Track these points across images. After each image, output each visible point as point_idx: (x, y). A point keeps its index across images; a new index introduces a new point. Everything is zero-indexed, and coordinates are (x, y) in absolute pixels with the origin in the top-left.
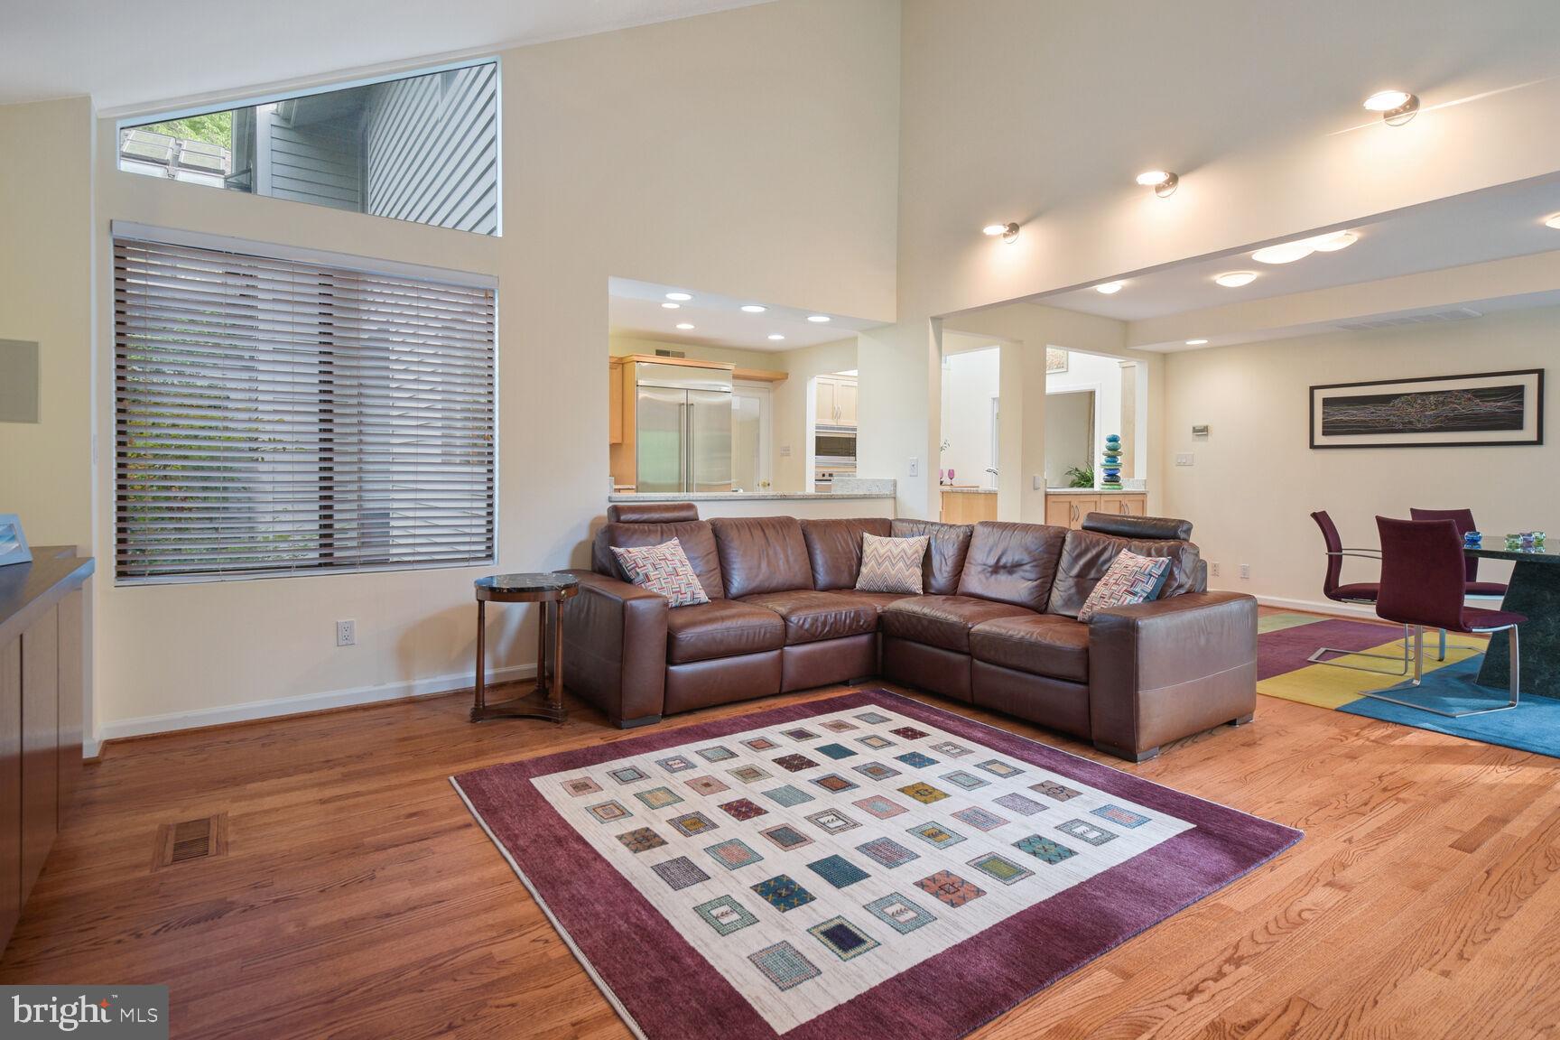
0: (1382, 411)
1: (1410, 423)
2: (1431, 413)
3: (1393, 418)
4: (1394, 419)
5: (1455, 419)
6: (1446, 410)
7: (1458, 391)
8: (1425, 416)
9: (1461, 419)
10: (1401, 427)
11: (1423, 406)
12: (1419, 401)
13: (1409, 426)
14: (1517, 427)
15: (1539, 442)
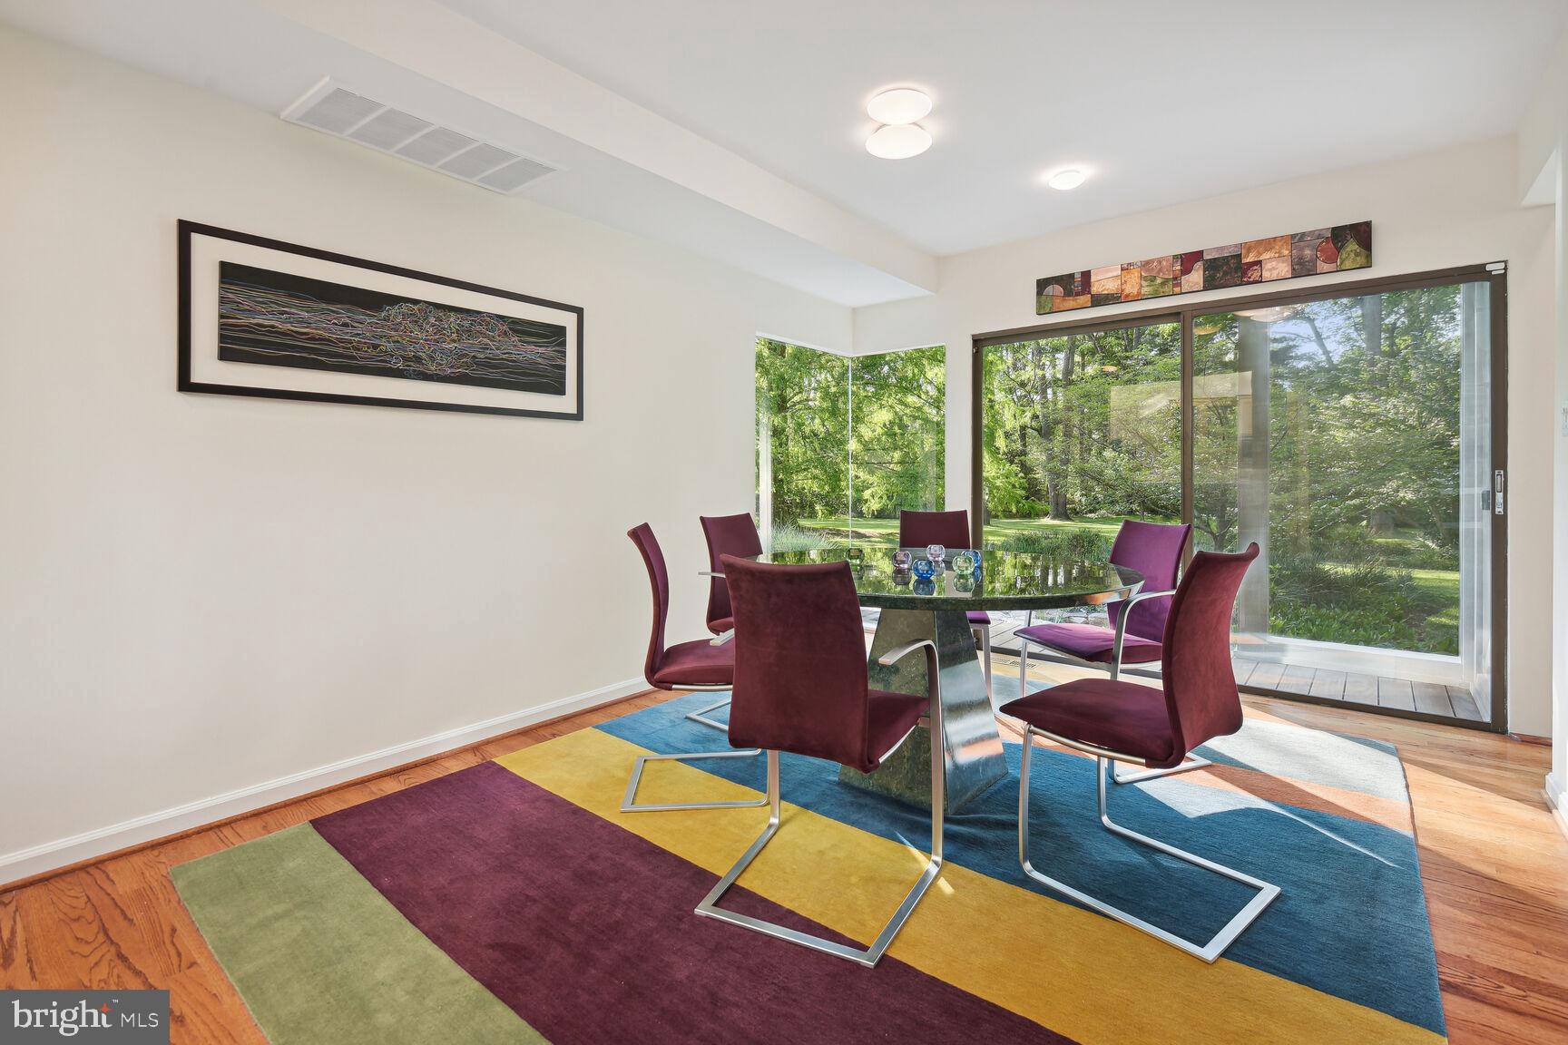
0: (364, 325)
1: (418, 359)
2: (453, 345)
3: (386, 345)
4: (390, 346)
5: (488, 364)
6: (471, 345)
7: (490, 315)
8: (443, 351)
9: (495, 367)
10: (400, 365)
11: (439, 331)
12: (432, 320)
13: (415, 366)
14: (560, 390)
15: (579, 416)
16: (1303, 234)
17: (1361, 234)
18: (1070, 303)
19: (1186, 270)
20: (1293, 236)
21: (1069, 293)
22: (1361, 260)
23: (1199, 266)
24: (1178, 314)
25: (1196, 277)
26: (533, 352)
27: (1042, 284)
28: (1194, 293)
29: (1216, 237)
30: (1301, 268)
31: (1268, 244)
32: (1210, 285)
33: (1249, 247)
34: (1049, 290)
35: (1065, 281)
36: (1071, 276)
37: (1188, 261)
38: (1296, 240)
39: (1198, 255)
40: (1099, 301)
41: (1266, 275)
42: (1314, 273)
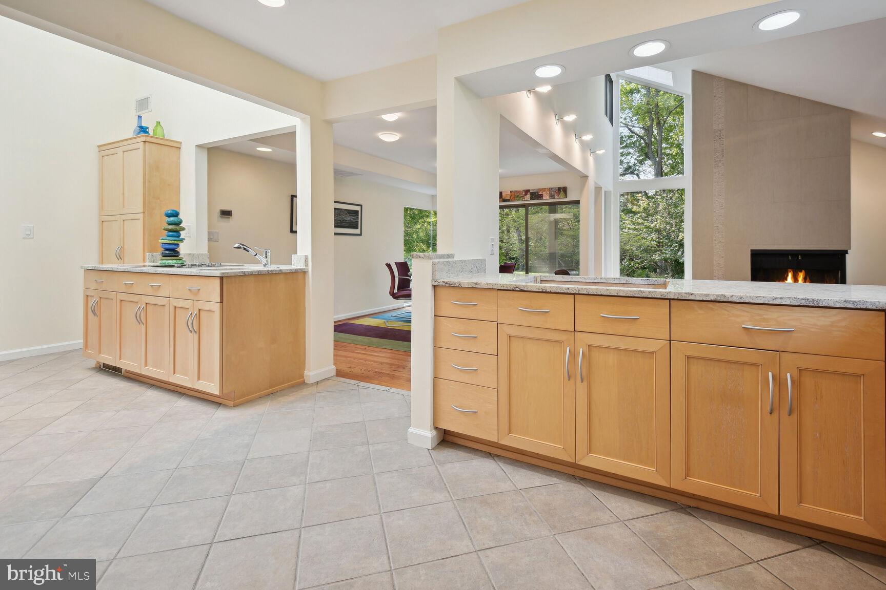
14: (357, 228)
15: (361, 235)
16: (552, 188)
17: (564, 190)
19: (526, 194)
20: (550, 188)
22: (565, 196)
23: (529, 193)
24: (524, 206)
25: (528, 196)
26: (351, 218)
28: (527, 200)
29: (533, 186)
30: (552, 196)
31: (544, 190)
32: (531, 199)
33: (540, 190)
37: (527, 192)
39: (528, 191)
40: (505, 200)
41: (544, 198)
42: (554, 198)
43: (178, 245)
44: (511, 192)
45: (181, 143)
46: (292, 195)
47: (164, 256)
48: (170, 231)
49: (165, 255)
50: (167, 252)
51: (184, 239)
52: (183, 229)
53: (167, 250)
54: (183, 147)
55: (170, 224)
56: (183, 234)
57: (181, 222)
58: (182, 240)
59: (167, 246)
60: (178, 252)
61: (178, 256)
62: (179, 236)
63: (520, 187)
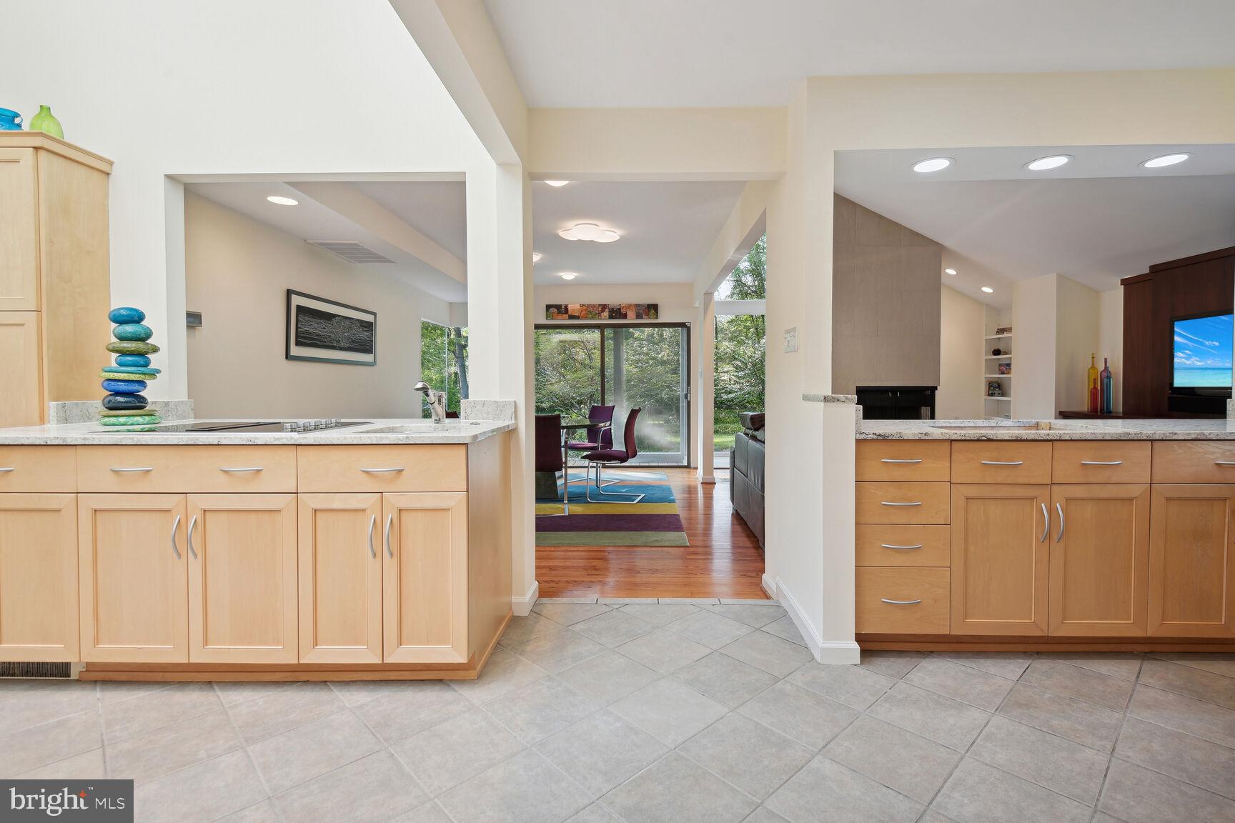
0: (328, 327)
1: (339, 341)
2: (347, 334)
3: (332, 336)
6: (351, 333)
7: (355, 320)
8: (345, 337)
9: (356, 342)
10: (335, 344)
11: (344, 328)
12: (342, 324)
13: (338, 344)
16: (640, 305)
17: (653, 308)
18: (560, 316)
19: (603, 311)
20: (636, 305)
21: (560, 312)
22: (655, 316)
23: (607, 310)
24: (599, 326)
25: (606, 314)
27: (548, 307)
28: (604, 319)
29: (614, 300)
30: (639, 316)
31: (629, 306)
32: (611, 317)
33: (624, 306)
34: (551, 310)
35: (558, 307)
36: (561, 306)
37: (604, 307)
38: (638, 306)
39: (607, 306)
40: (572, 317)
41: (628, 317)
42: (642, 318)
43: (142, 383)
44: (582, 306)
45: (111, 163)
46: (288, 290)
47: (110, 409)
48: (123, 353)
49: (114, 405)
50: (120, 399)
51: (158, 371)
52: (155, 350)
53: (117, 393)
54: (116, 171)
55: (122, 339)
56: (155, 360)
57: (149, 335)
58: (153, 374)
59: (123, 387)
60: (143, 400)
61: (142, 408)
62: (146, 365)
63: (596, 298)
